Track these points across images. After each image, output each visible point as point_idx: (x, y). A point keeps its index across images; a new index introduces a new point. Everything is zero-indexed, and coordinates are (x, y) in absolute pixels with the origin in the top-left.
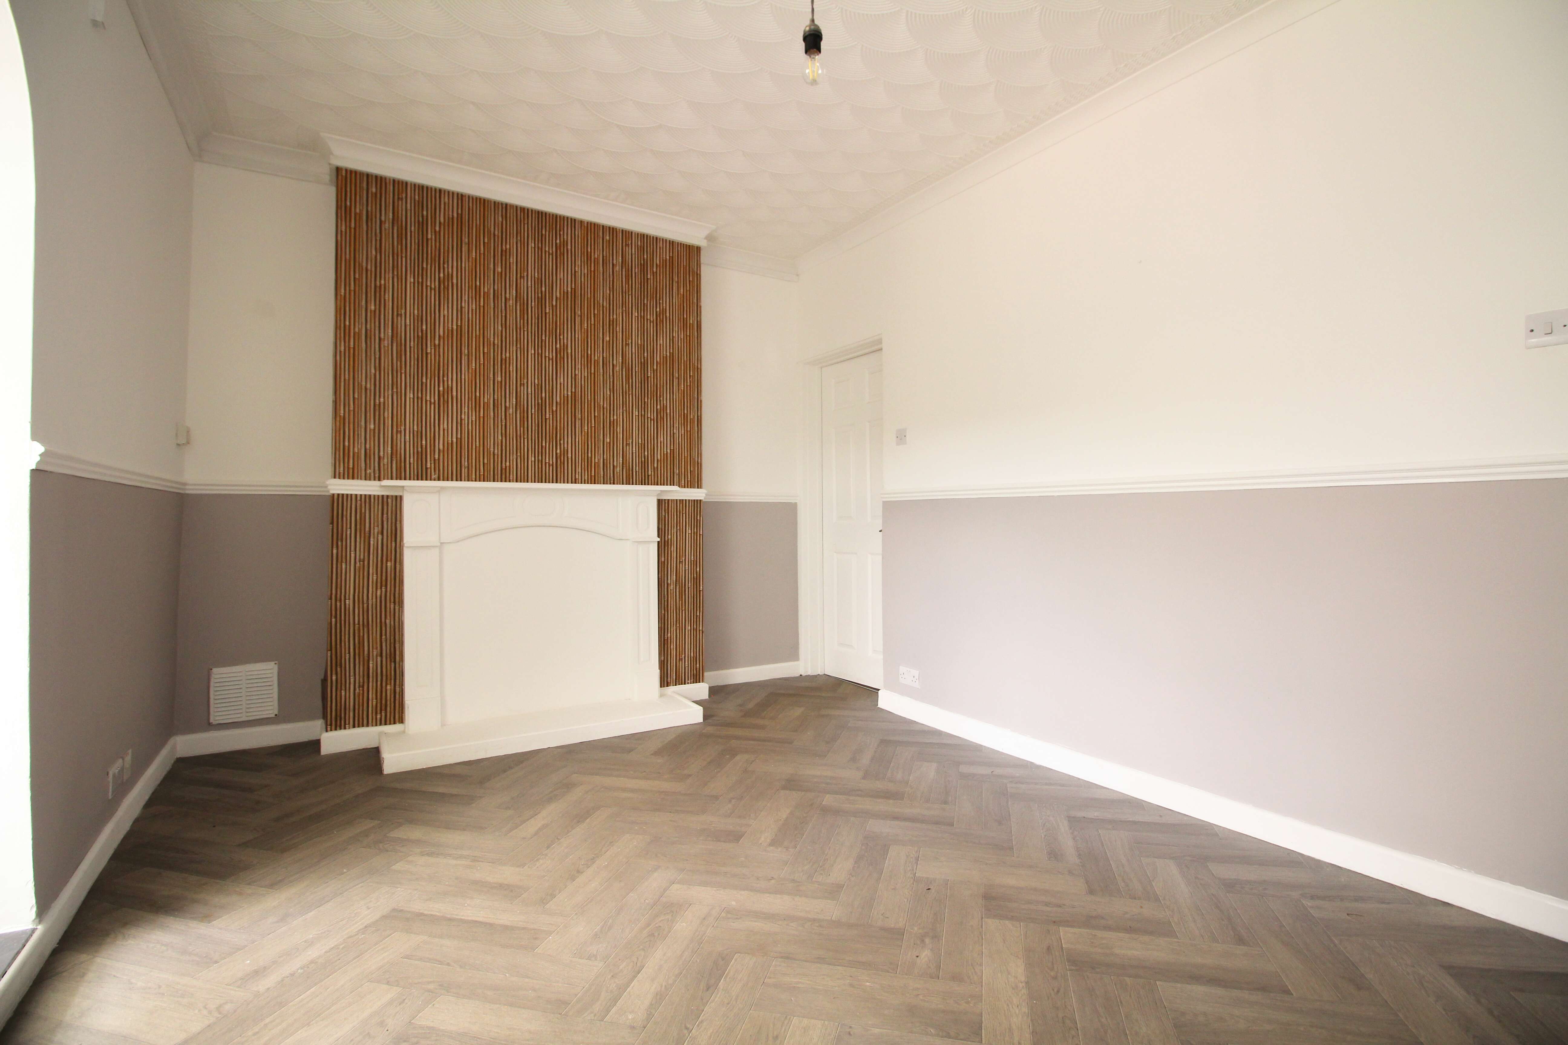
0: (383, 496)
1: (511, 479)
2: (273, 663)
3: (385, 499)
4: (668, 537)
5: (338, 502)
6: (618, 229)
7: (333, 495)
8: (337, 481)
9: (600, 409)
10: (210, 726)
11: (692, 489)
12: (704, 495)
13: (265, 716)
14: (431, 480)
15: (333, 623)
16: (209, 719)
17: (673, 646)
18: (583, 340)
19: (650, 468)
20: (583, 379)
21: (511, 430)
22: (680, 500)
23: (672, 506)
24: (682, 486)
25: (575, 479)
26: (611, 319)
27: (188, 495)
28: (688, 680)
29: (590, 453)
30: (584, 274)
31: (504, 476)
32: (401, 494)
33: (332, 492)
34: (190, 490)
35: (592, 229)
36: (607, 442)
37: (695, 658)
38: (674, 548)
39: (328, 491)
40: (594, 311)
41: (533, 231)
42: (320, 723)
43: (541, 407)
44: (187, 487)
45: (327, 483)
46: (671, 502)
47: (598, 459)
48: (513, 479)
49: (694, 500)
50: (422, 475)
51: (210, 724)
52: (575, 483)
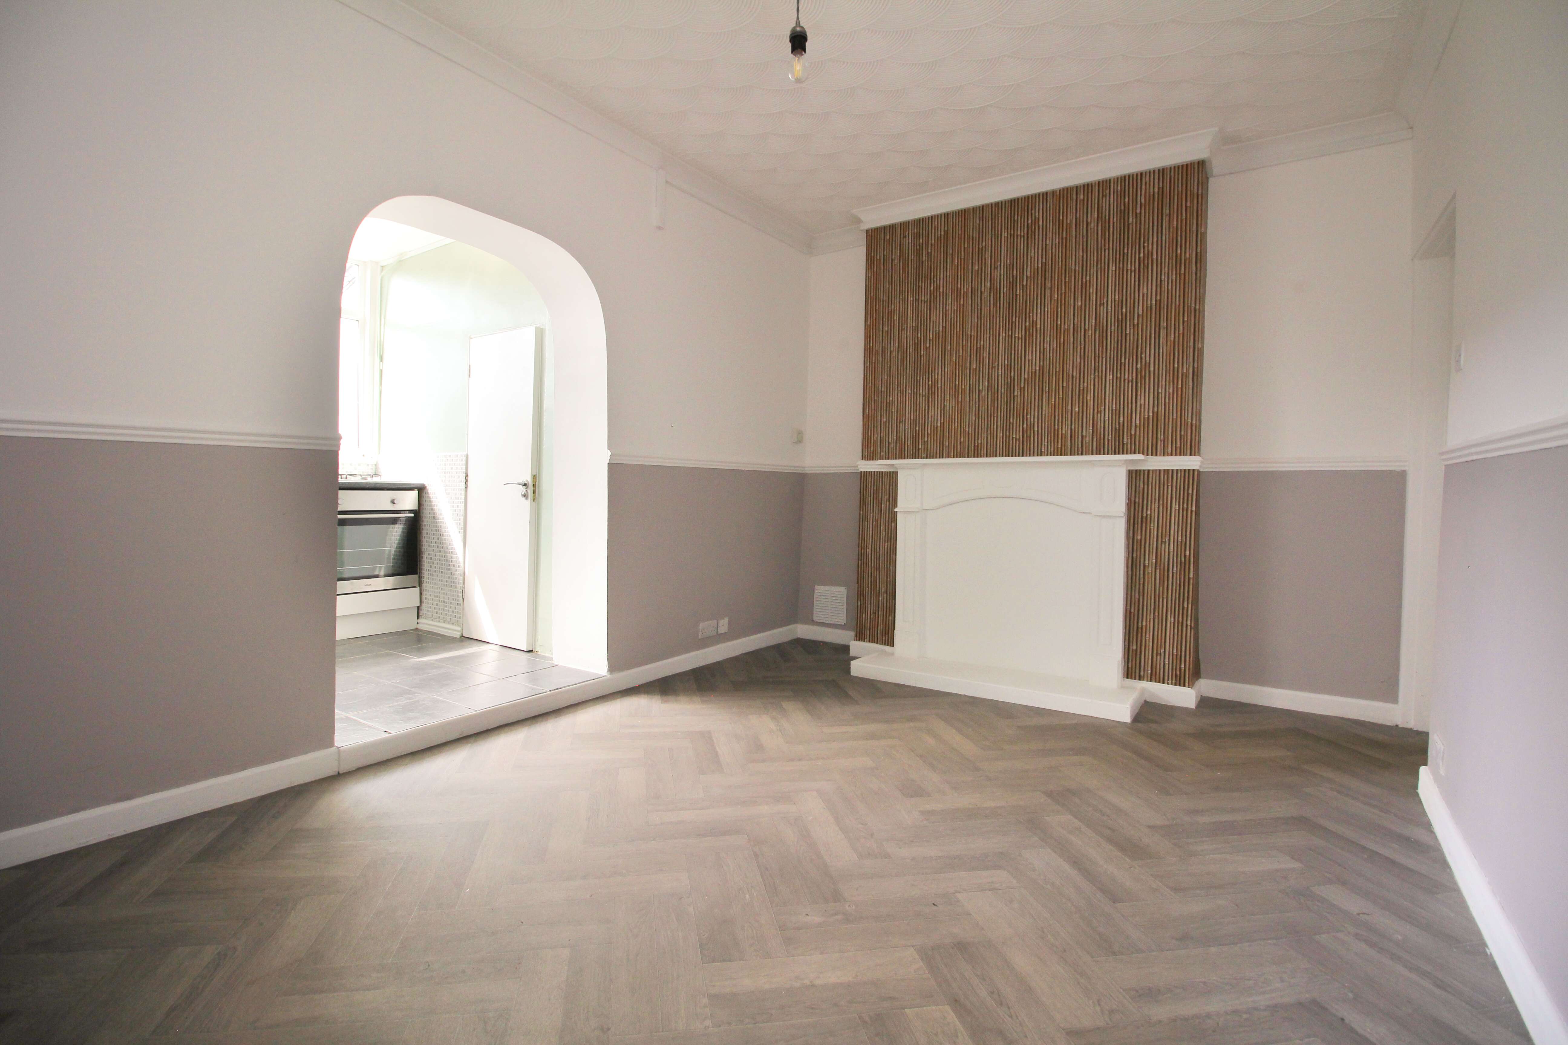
0: (890, 472)
1: (982, 454)
2: (844, 588)
3: (891, 474)
4: (1146, 512)
5: (865, 476)
6: (1093, 183)
7: (861, 472)
8: (864, 462)
9: (1069, 378)
10: (813, 622)
11: (1182, 458)
12: (1199, 463)
13: (822, 621)
14: (921, 458)
15: (860, 564)
16: (813, 618)
17: (1149, 637)
18: (1052, 312)
19: (1125, 436)
20: (1051, 352)
21: (983, 410)
22: (1164, 470)
23: (1154, 479)
24: (1168, 453)
25: (1041, 451)
26: (1084, 282)
27: (807, 473)
28: (1168, 680)
29: (1056, 425)
30: (1056, 244)
31: (976, 453)
32: (896, 471)
33: (861, 470)
34: (808, 471)
35: (1064, 195)
36: (1075, 412)
37: (1179, 657)
38: (1154, 526)
39: (858, 470)
40: (1065, 278)
41: (1006, 221)
42: (852, 634)
43: (1010, 387)
44: (806, 469)
45: (857, 463)
46: (1153, 473)
47: (1066, 430)
48: (984, 455)
49: (1185, 470)
50: (915, 455)
51: (813, 621)
52: (1041, 456)
